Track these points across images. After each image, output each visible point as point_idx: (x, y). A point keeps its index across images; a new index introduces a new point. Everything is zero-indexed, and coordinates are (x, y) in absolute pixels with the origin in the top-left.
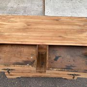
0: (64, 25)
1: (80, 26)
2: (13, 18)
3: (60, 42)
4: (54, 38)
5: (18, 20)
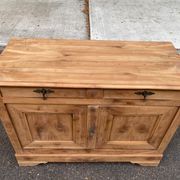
0: (132, 54)
1: (161, 56)
2: (36, 43)
3: (127, 82)
4: (116, 76)
5: (45, 47)
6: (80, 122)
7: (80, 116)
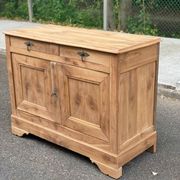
7: (48, 74)
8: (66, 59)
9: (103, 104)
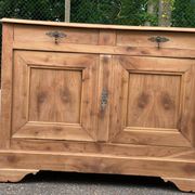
6: (90, 83)
7: (91, 73)
8: (129, 49)
9: (187, 98)
